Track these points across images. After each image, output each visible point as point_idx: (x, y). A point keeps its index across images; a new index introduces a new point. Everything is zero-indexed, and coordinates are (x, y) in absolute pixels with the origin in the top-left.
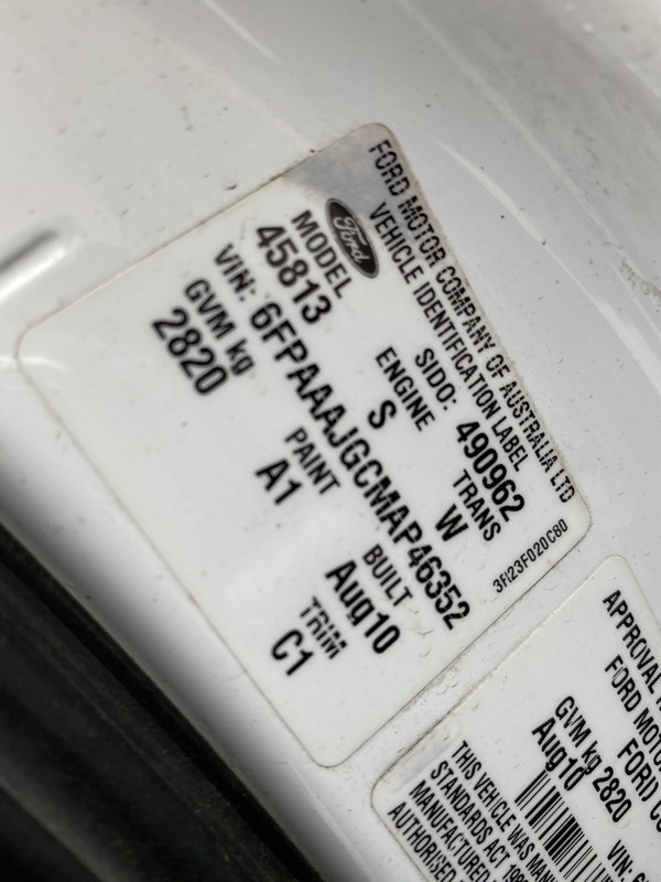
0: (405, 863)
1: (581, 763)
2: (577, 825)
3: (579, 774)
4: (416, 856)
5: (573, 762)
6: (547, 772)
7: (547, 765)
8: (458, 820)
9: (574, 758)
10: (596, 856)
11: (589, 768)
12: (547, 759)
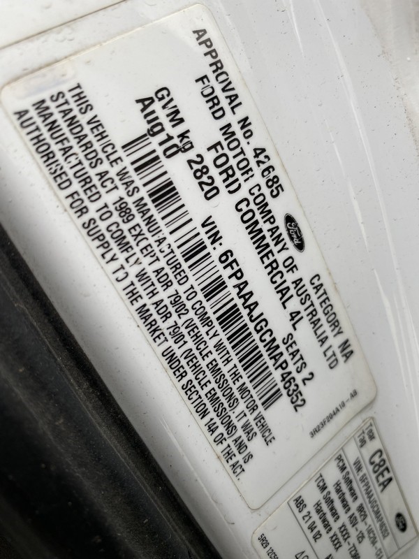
0: (28, 158)
1: (176, 141)
2: (174, 189)
3: (175, 149)
4: (38, 156)
5: (170, 138)
6: (148, 136)
7: (148, 131)
8: (73, 142)
9: (171, 135)
10: (191, 220)
11: (183, 147)
12: (149, 126)
